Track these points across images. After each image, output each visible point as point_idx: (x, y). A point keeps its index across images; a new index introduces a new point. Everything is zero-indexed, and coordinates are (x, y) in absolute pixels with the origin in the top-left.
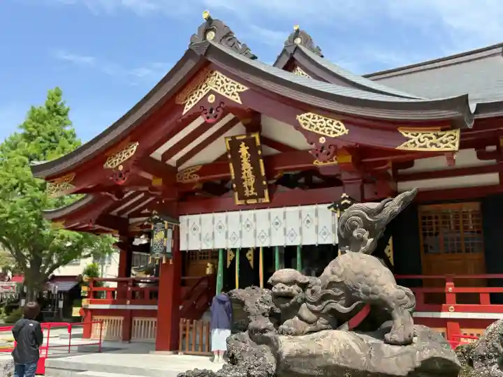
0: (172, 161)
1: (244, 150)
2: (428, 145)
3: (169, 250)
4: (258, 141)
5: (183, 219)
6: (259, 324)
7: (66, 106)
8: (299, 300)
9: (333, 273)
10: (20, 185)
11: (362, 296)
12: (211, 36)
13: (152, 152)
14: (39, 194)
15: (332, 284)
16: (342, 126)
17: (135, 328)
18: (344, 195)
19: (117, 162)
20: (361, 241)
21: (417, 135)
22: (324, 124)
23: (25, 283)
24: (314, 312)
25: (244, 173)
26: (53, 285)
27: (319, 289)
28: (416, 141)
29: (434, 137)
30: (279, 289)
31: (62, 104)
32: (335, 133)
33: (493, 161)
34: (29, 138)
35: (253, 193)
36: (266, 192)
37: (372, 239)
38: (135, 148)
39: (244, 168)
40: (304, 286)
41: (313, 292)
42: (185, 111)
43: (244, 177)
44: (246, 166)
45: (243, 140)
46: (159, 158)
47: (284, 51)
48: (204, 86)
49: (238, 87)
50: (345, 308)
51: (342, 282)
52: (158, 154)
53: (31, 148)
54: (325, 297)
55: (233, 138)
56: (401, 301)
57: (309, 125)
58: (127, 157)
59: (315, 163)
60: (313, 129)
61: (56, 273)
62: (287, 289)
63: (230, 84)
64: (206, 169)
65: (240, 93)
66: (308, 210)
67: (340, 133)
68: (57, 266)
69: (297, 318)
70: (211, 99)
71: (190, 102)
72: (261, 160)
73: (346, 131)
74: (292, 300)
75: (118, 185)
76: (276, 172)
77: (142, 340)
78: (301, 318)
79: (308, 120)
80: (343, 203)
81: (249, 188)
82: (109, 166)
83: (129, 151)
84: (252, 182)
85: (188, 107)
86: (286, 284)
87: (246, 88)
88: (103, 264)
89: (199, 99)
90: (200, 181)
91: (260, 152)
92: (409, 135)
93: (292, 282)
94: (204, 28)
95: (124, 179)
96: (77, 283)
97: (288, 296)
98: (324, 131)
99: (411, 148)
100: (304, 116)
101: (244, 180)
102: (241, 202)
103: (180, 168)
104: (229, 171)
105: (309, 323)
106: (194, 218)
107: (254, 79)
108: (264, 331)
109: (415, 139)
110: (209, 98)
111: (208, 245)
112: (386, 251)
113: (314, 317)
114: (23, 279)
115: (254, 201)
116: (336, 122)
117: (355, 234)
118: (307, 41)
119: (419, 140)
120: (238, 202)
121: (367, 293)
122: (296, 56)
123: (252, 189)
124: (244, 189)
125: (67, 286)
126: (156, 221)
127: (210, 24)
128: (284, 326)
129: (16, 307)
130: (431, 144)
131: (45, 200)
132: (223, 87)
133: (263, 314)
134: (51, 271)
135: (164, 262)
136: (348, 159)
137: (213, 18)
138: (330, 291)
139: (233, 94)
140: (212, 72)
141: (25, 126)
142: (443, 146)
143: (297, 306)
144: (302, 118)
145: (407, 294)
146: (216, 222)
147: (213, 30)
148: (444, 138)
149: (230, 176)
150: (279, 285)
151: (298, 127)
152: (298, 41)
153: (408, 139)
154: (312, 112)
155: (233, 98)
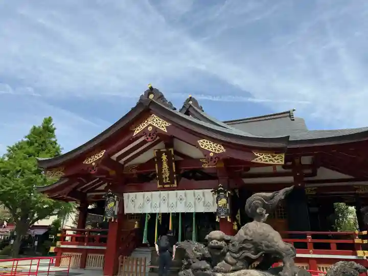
0: (122, 161)
1: (164, 157)
2: (268, 160)
3: (116, 213)
4: (172, 153)
5: (125, 195)
6: (200, 265)
7: (53, 127)
8: (226, 251)
9: (246, 234)
10: (21, 171)
11: (265, 249)
12: (151, 96)
13: (112, 155)
14: (33, 176)
15: (245, 241)
16: (222, 148)
17: (89, 260)
18: (220, 185)
19: (92, 161)
20: (261, 215)
21: (262, 155)
22: (213, 146)
23: (16, 230)
24: (234, 258)
25: (163, 170)
26: (32, 231)
27: (237, 244)
28: (262, 158)
29: (271, 156)
30: (215, 243)
31: (52, 126)
32: (218, 151)
33: (290, 170)
34: (30, 144)
35: (167, 181)
36: (175, 182)
37: (268, 214)
38: (103, 153)
39: (164, 167)
40: (228, 242)
41: (233, 245)
42: (135, 134)
43: (163, 172)
44: (165, 165)
45: (164, 152)
46: (115, 159)
47: (184, 107)
48: (146, 122)
49: (165, 124)
50: (253, 256)
51: (252, 240)
52: (114, 157)
53: (31, 150)
54: (241, 249)
55: (159, 150)
56: (288, 252)
57: (204, 146)
58: (98, 158)
59: (203, 166)
60: (206, 148)
61: (36, 224)
62: (220, 243)
63: (161, 122)
64: (141, 166)
65: (167, 127)
66: (199, 192)
67: (221, 151)
68: (37, 219)
69: (224, 262)
70: (150, 129)
71: (138, 130)
72: (174, 163)
73: (224, 150)
74: (222, 251)
75: (91, 174)
76: (181, 170)
77: (92, 268)
78: (226, 262)
79: (204, 144)
80: (219, 189)
81: (166, 178)
82: (87, 163)
83: (99, 154)
84: (168, 175)
85: (136, 132)
86: (218, 240)
87: (170, 124)
88: (64, 219)
89: (143, 128)
90: (137, 173)
91: (173, 159)
92: (258, 155)
93: (221, 239)
94: (147, 92)
95: (95, 170)
96: (47, 230)
97: (220, 248)
98: (212, 149)
99: (259, 161)
100: (201, 141)
101: (163, 174)
102: (161, 186)
103: (126, 165)
104: (155, 168)
105: (232, 265)
106: (132, 195)
107: (175, 120)
108: (205, 269)
109: (262, 157)
110: (149, 128)
111: (141, 211)
112: (237, 216)
113: (235, 261)
114: (14, 227)
115: (168, 186)
116: (219, 145)
117: (258, 211)
118: (195, 102)
119: (263, 158)
120: (159, 186)
121: (267, 246)
122: (190, 110)
123: (168, 179)
124: (163, 179)
125: (41, 232)
126: (110, 196)
127: (151, 90)
128: (217, 267)
129: (8, 245)
130: (270, 160)
131: (36, 180)
132: (157, 123)
133: (198, 258)
134: (33, 223)
135: (113, 220)
136: (222, 165)
137: (154, 88)
138: (244, 245)
139: (162, 127)
140: (151, 115)
141: (29, 137)
142: (276, 161)
143: (224, 254)
144: (200, 142)
145: (291, 248)
146: (145, 197)
147: (152, 93)
148: (276, 158)
149: (155, 171)
150: (214, 241)
151: (197, 146)
152: (191, 102)
153: (258, 157)
154: (206, 139)
155: (163, 129)
